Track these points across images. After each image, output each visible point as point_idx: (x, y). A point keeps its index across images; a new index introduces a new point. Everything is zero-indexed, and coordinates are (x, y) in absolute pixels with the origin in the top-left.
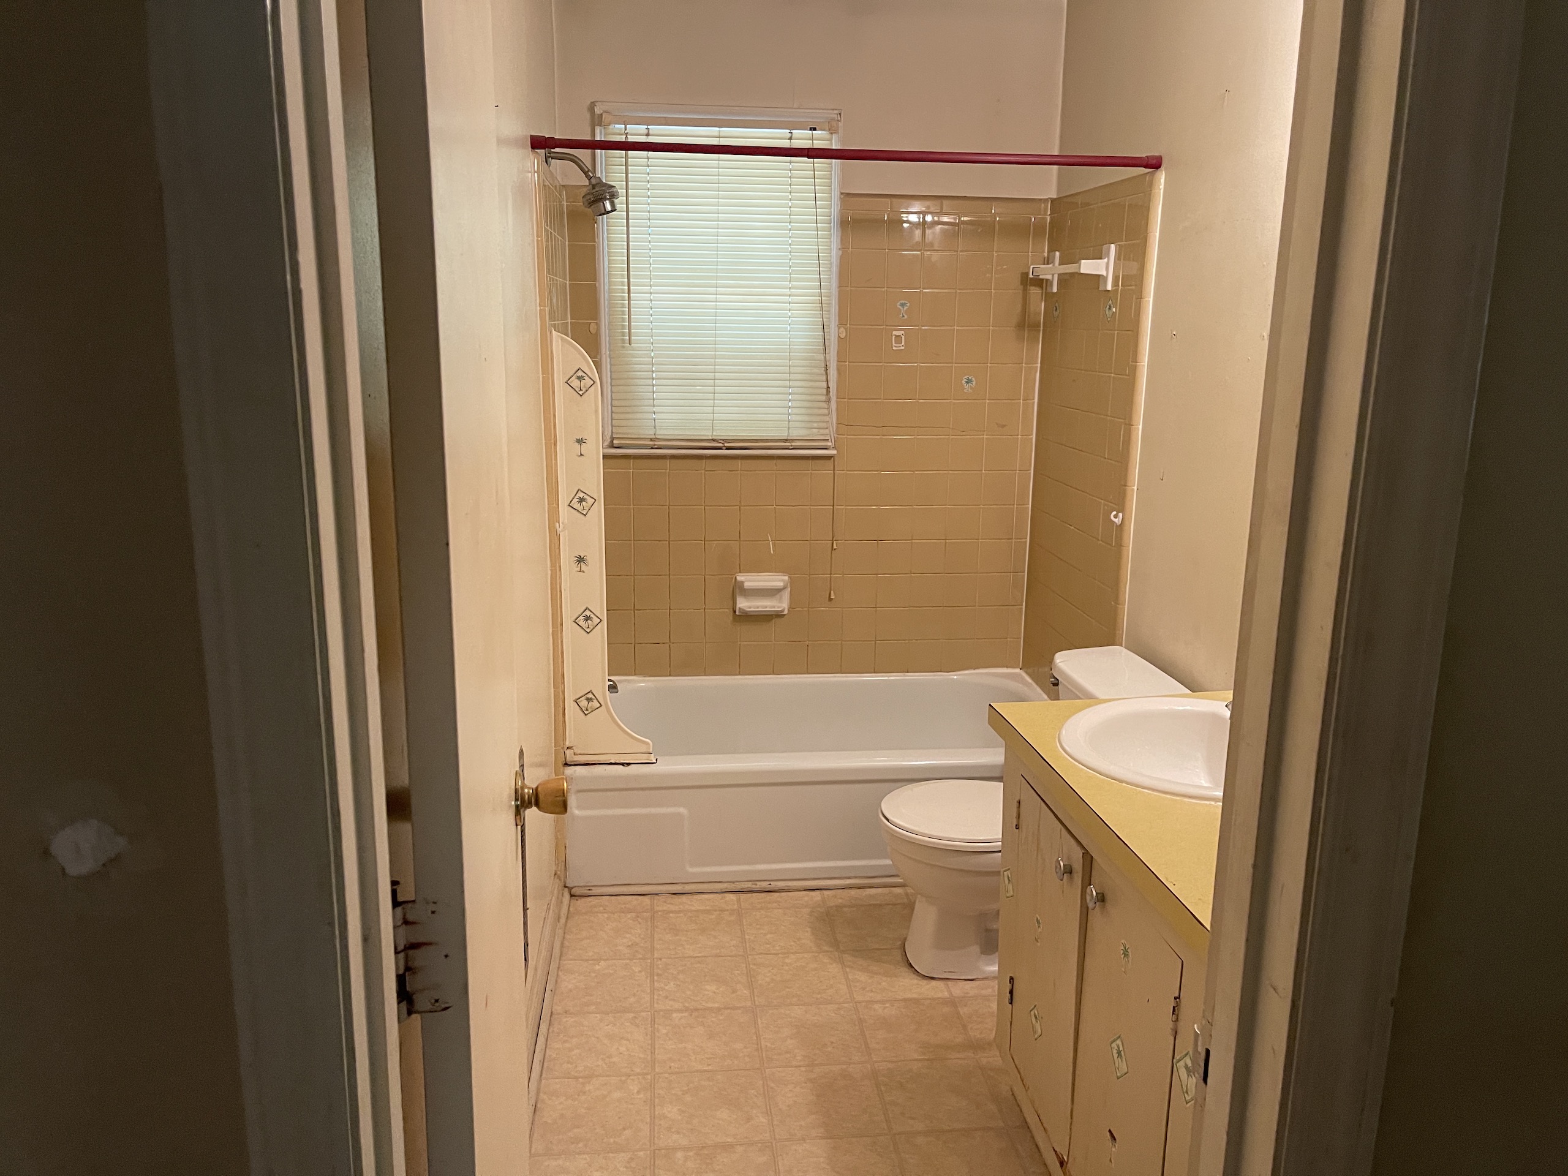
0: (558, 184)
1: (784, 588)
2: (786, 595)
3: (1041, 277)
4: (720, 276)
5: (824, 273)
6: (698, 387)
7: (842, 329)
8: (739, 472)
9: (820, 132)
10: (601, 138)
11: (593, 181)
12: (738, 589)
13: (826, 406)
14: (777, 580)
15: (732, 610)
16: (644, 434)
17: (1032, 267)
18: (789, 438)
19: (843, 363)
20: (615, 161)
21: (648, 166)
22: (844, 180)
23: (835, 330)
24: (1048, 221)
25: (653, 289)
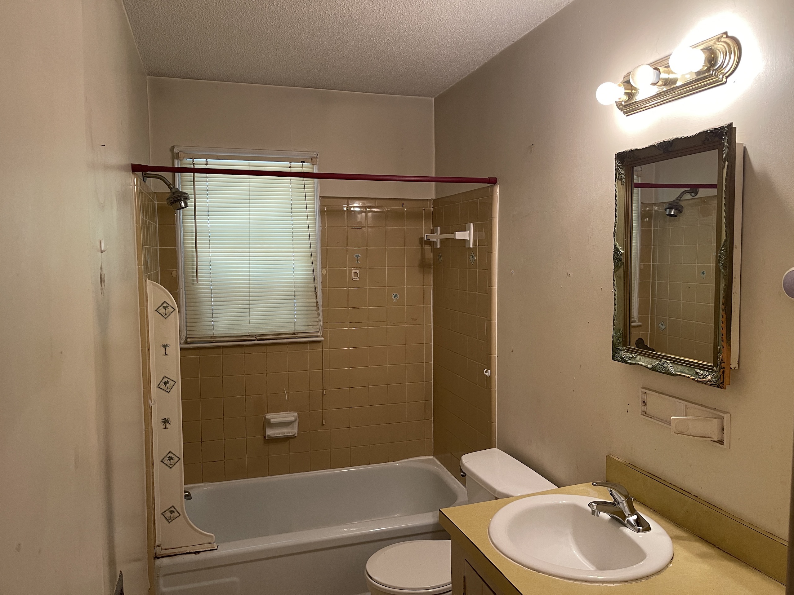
0: (151, 191)
1: (295, 421)
2: (296, 425)
3: (431, 240)
4: (251, 242)
5: (312, 240)
6: (239, 305)
7: (324, 270)
8: (265, 353)
9: (307, 164)
10: (178, 165)
11: (173, 190)
12: (267, 424)
13: (316, 313)
14: (290, 416)
15: (263, 436)
16: (207, 334)
17: (426, 235)
18: (295, 332)
19: (325, 289)
20: (186, 179)
21: (207, 182)
22: (321, 189)
23: (320, 270)
24: (432, 211)
25: (211, 250)
